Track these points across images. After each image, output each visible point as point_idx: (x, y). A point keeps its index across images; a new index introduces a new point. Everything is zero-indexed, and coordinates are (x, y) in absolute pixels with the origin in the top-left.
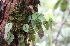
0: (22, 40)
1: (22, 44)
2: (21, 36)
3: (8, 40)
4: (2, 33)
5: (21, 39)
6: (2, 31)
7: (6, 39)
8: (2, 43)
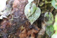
0: (51, 21)
1: (49, 27)
2: (49, 14)
3: (31, 16)
4: (19, 9)
5: (49, 19)
6: (19, 6)
7: (28, 15)
8: (18, 25)
